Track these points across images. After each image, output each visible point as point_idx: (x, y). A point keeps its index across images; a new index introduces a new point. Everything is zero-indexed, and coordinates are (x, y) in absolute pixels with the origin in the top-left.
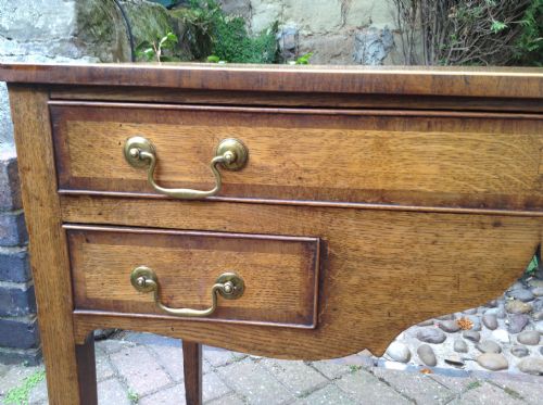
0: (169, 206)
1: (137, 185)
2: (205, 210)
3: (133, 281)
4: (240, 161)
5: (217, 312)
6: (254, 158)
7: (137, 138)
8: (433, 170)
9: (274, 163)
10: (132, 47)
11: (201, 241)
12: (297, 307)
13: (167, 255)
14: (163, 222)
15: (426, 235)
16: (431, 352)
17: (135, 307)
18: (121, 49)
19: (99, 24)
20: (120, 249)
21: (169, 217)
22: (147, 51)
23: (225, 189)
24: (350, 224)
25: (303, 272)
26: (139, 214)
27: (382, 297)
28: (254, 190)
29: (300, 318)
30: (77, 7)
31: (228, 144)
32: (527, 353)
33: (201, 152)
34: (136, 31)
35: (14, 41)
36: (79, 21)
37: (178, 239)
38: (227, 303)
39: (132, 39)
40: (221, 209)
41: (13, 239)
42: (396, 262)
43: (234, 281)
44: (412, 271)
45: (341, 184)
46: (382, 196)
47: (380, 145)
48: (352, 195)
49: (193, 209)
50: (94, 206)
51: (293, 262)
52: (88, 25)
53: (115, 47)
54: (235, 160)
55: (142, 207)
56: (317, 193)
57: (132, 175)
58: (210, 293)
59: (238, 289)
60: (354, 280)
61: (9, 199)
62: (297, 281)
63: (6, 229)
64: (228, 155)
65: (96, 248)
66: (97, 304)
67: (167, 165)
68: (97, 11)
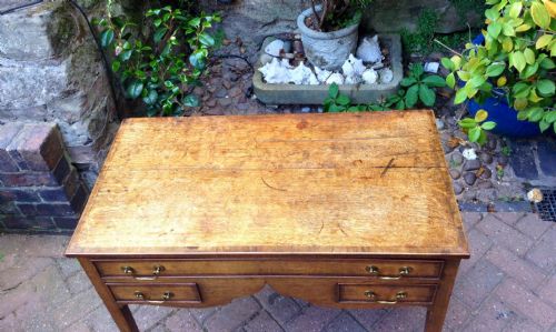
4: (162, 269)
9: (174, 269)
24: (205, 280)
30: (49, 37)
35: (13, 60)
36: (53, 44)
52: (59, 40)
61: (47, 167)
63: (49, 179)
68: (60, 25)
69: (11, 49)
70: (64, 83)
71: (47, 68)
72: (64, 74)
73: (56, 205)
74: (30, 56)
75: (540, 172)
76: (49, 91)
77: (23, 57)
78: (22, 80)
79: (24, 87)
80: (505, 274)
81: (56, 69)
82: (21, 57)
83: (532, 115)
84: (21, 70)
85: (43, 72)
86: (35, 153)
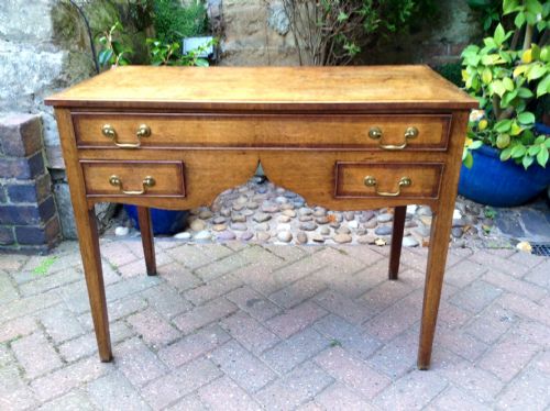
0: (122, 151)
1: (109, 144)
2: (136, 152)
3: (111, 182)
4: (148, 133)
5: (146, 193)
6: (154, 132)
7: (107, 126)
8: (219, 135)
9: (161, 134)
10: (90, 35)
11: (136, 165)
12: (176, 189)
13: (124, 171)
14: (121, 158)
15: (220, 159)
16: (305, 235)
17: (112, 192)
18: (83, 40)
19: (67, 26)
20: (103, 169)
21: (122, 156)
22: (101, 40)
23: (143, 144)
24: (193, 156)
25: (178, 175)
26: (111, 155)
27: (208, 183)
28: (155, 144)
29: (179, 193)
30: (52, 19)
31: (143, 127)
32: (366, 233)
33: (133, 131)
34: (92, 23)
35: (11, 43)
36: (55, 28)
37: (126, 164)
38: (149, 189)
39: (90, 30)
40: (143, 152)
41: (27, 174)
42: (211, 169)
43: (151, 180)
44: (217, 172)
45: (188, 141)
46: (203, 145)
47: (199, 126)
48: (191, 145)
49: (132, 152)
50: (92, 153)
51: (173, 171)
52: (61, 29)
53: (79, 39)
54: (146, 132)
55: (112, 152)
56: (179, 144)
57: (106, 140)
58: (142, 185)
59: (153, 183)
60: (197, 177)
61: (23, 149)
62: (176, 179)
63: (22, 168)
64: (143, 131)
65: (94, 170)
66: (97, 192)
67: (120, 135)
68: (65, 18)
69: (12, 30)
70: (58, 70)
71: (43, 53)
72: (59, 62)
73: (22, 207)
74: (30, 37)
75: (526, 232)
76: (41, 77)
77: (23, 38)
78: (15, 66)
79: (16, 74)
80: (504, 290)
81: (52, 56)
82: (20, 38)
83: (515, 152)
84: (17, 54)
85: (38, 57)
86: (14, 130)
